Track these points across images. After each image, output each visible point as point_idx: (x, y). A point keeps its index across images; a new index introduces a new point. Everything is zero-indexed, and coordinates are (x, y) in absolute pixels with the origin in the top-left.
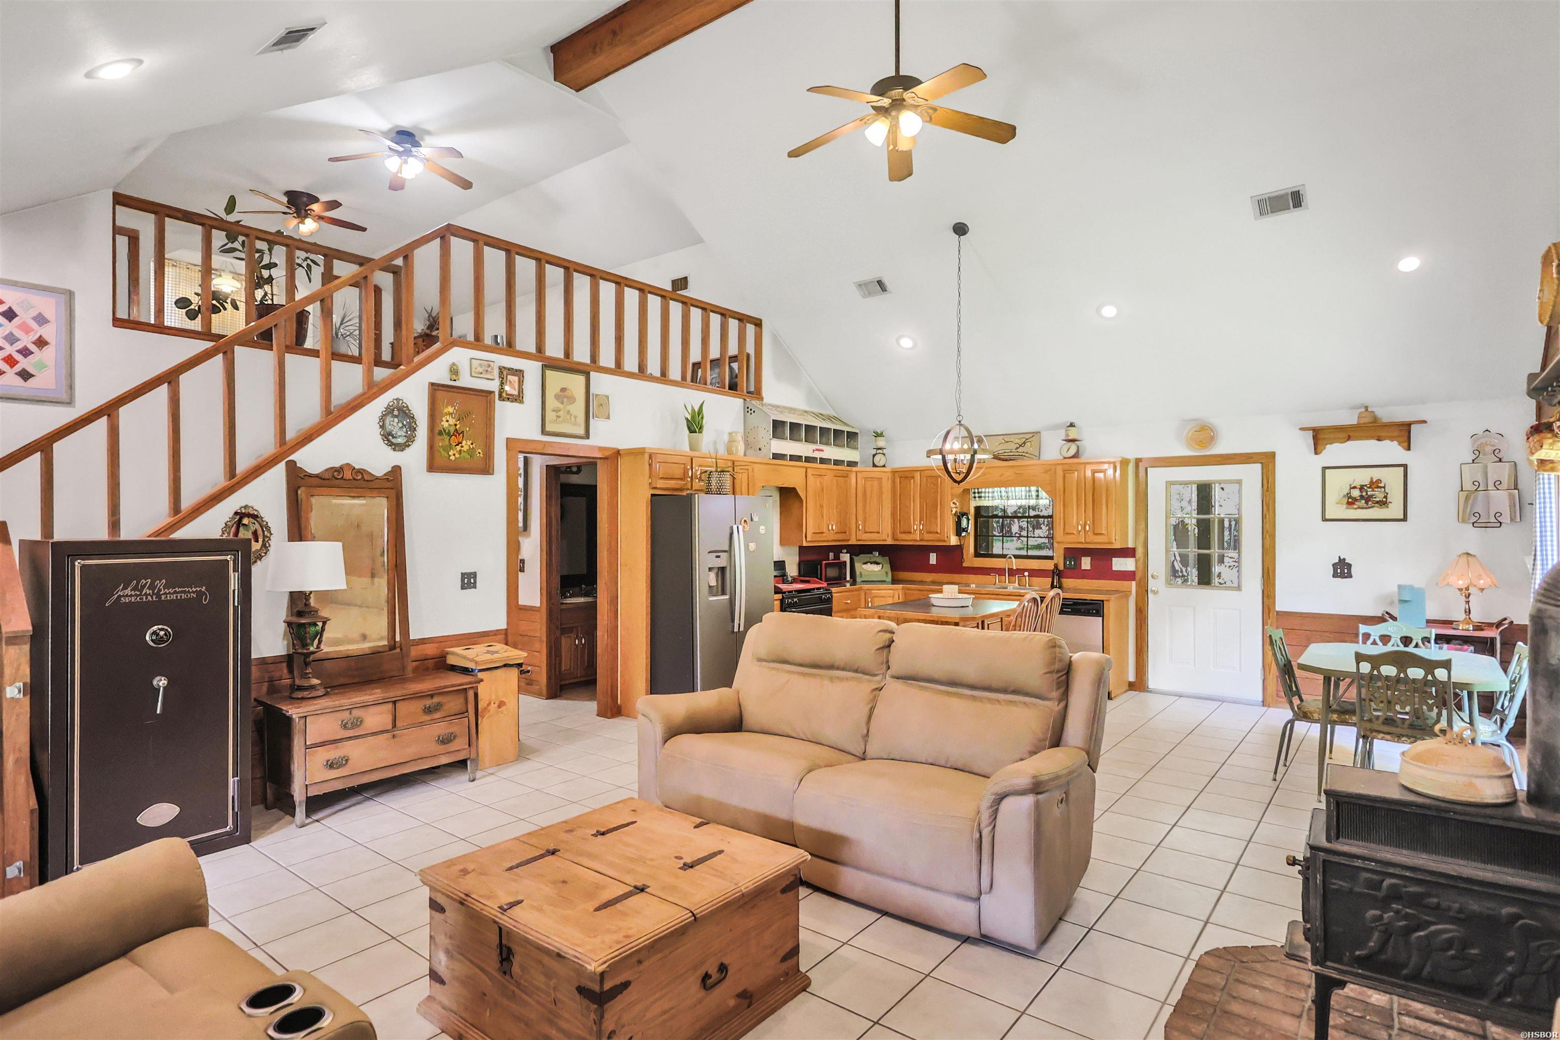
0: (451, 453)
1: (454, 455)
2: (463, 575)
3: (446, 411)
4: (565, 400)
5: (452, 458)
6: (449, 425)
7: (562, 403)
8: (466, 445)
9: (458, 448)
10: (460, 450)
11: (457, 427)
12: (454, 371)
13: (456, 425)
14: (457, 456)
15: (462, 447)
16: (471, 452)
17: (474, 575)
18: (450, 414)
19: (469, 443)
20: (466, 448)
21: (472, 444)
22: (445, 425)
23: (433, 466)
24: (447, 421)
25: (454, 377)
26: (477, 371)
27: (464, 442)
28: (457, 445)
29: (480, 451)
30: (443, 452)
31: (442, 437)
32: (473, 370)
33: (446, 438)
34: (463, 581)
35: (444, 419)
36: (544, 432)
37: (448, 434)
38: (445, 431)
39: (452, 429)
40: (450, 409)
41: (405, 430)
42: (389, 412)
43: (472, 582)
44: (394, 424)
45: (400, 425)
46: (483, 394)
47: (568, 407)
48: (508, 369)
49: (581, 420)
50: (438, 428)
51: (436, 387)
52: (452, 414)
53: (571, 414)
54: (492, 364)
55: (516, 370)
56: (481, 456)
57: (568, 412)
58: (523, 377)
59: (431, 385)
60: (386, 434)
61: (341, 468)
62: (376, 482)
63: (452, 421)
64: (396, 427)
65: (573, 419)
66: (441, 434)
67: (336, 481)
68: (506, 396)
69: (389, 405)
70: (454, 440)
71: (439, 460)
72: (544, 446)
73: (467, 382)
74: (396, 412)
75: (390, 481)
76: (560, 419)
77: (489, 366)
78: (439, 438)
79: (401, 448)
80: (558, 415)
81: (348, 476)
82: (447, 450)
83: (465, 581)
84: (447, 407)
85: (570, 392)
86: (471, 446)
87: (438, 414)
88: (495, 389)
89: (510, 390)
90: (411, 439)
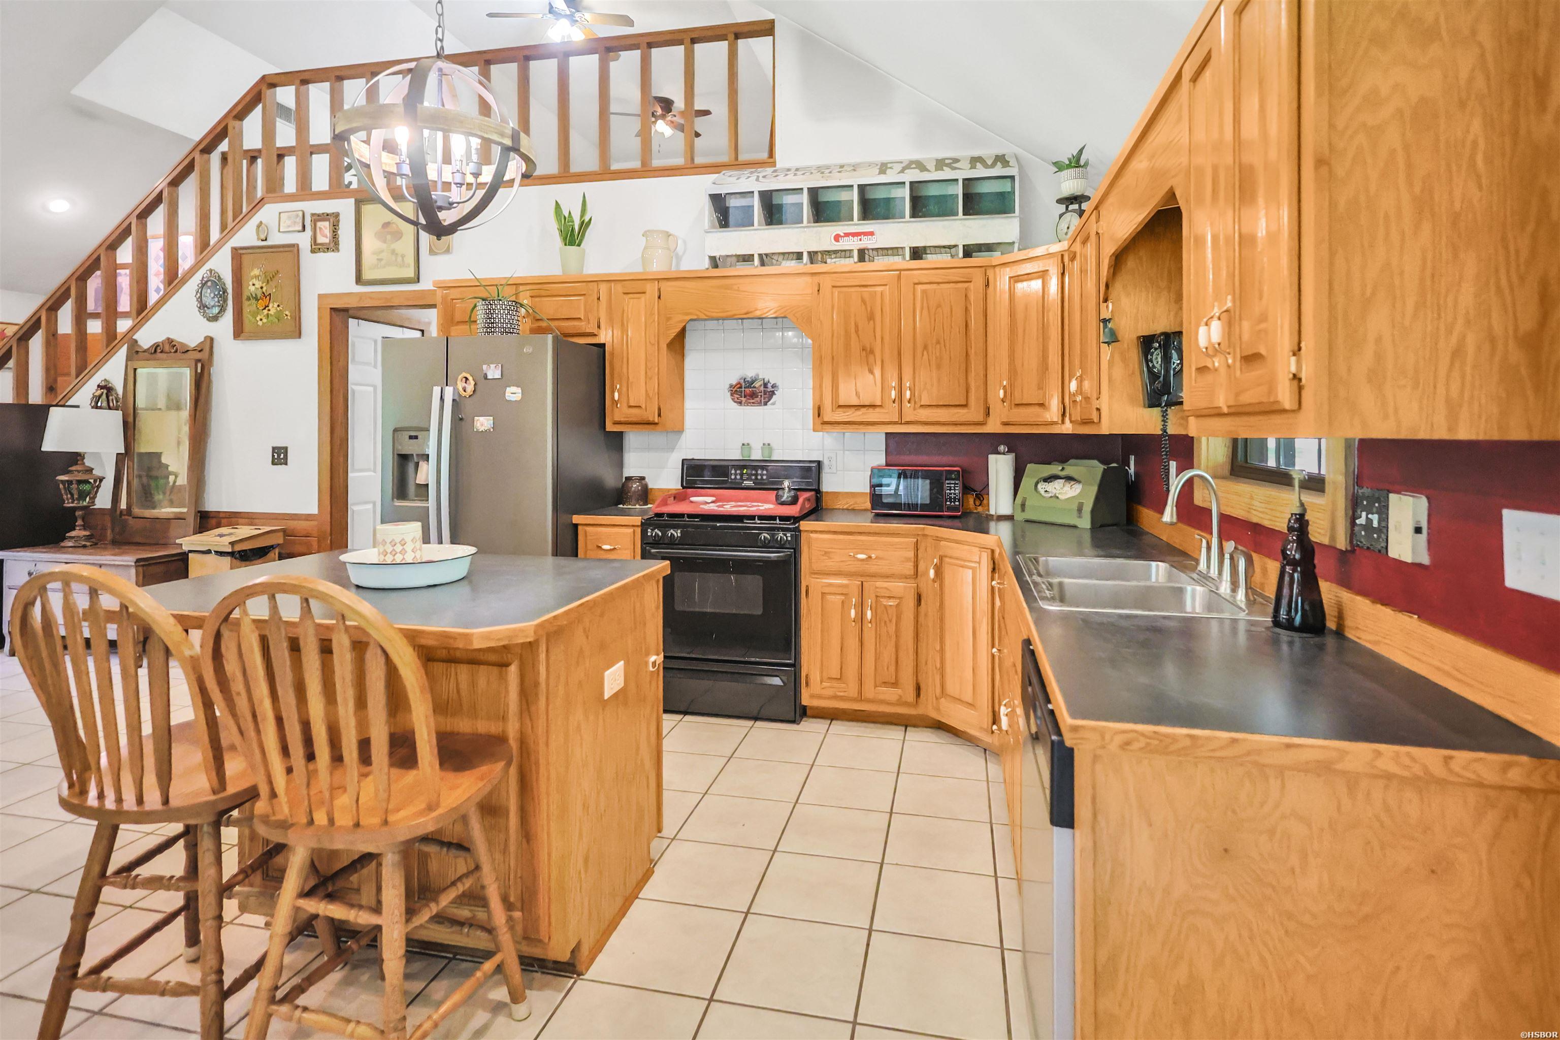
0: (258, 319)
1: (261, 320)
2: (274, 449)
3: (252, 274)
4: (389, 237)
5: (260, 323)
6: (257, 289)
7: (385, 241)
8: (273, 308)
9: (265, 312)
10: (268, 314)
11: (264, 290)
12: (263, 230)
13: (262, 288)
14: (265, 320)
15: (269, 310)
16: (279, 316)
17: (286, 449)
18: (257, 277)
19: (276, 305)
20: (274, 312)
21: (278, 306)
22: (252, 288)
23: (238, 333)
24: (254, 285)
25: (262, 236)
26: (285, 225)
27: (271, 305)
28: (265, 309)
29: (287, 313)
30: (249, 317)
31: (250, 302)
32: (282, 224)
33: (253, 302)
34: (272, 455)
35: (251, 283)
36: (359, 280)
37: (256, 299)
38: (252, 296)
39: (259, 295)
40: (256, 272)
41: (216, 299)
42: (203, 284)
43: (282, 456)
44: (208, 295)
45: (212, 295)
46: (293, 249)
47: (393, 246)
48: (319, 215)
49: (411, 260)
50: (246, 294)
51: (241, 251)
52: (258, 276)
53: (397, 254)
54: (300, 214)
55: (328, 215)
56: (289, 318)
57: (393, 252)
58: (338, 221)
59: (235, 250)
60: (203, 307)
61: (163, 342)
62: (189, 352)
63: (258, 284)
64: (209, 297)
65: (400, 259)
66: (248, 299)
67: (159, 355)
68: (316, 247)
69: (203, 277)
70: (261, 303)
71: (247, 326)
72: (361, 299)
73: (276, 239)
74: (209, 284)
75: (200, 351)
76: (383, 263)
77: (297, 216)
78: (246, 304)
79: (215, 318)
80: (379, 257)
81: (167, 348)
82: (255, 315)
83: (276, 457)
84: (252, 270)
85: (394, 225)
86: (278, 309)
87: (244, 278)
88: (304, 241)
89: (321, 239)
90: (223, 310)
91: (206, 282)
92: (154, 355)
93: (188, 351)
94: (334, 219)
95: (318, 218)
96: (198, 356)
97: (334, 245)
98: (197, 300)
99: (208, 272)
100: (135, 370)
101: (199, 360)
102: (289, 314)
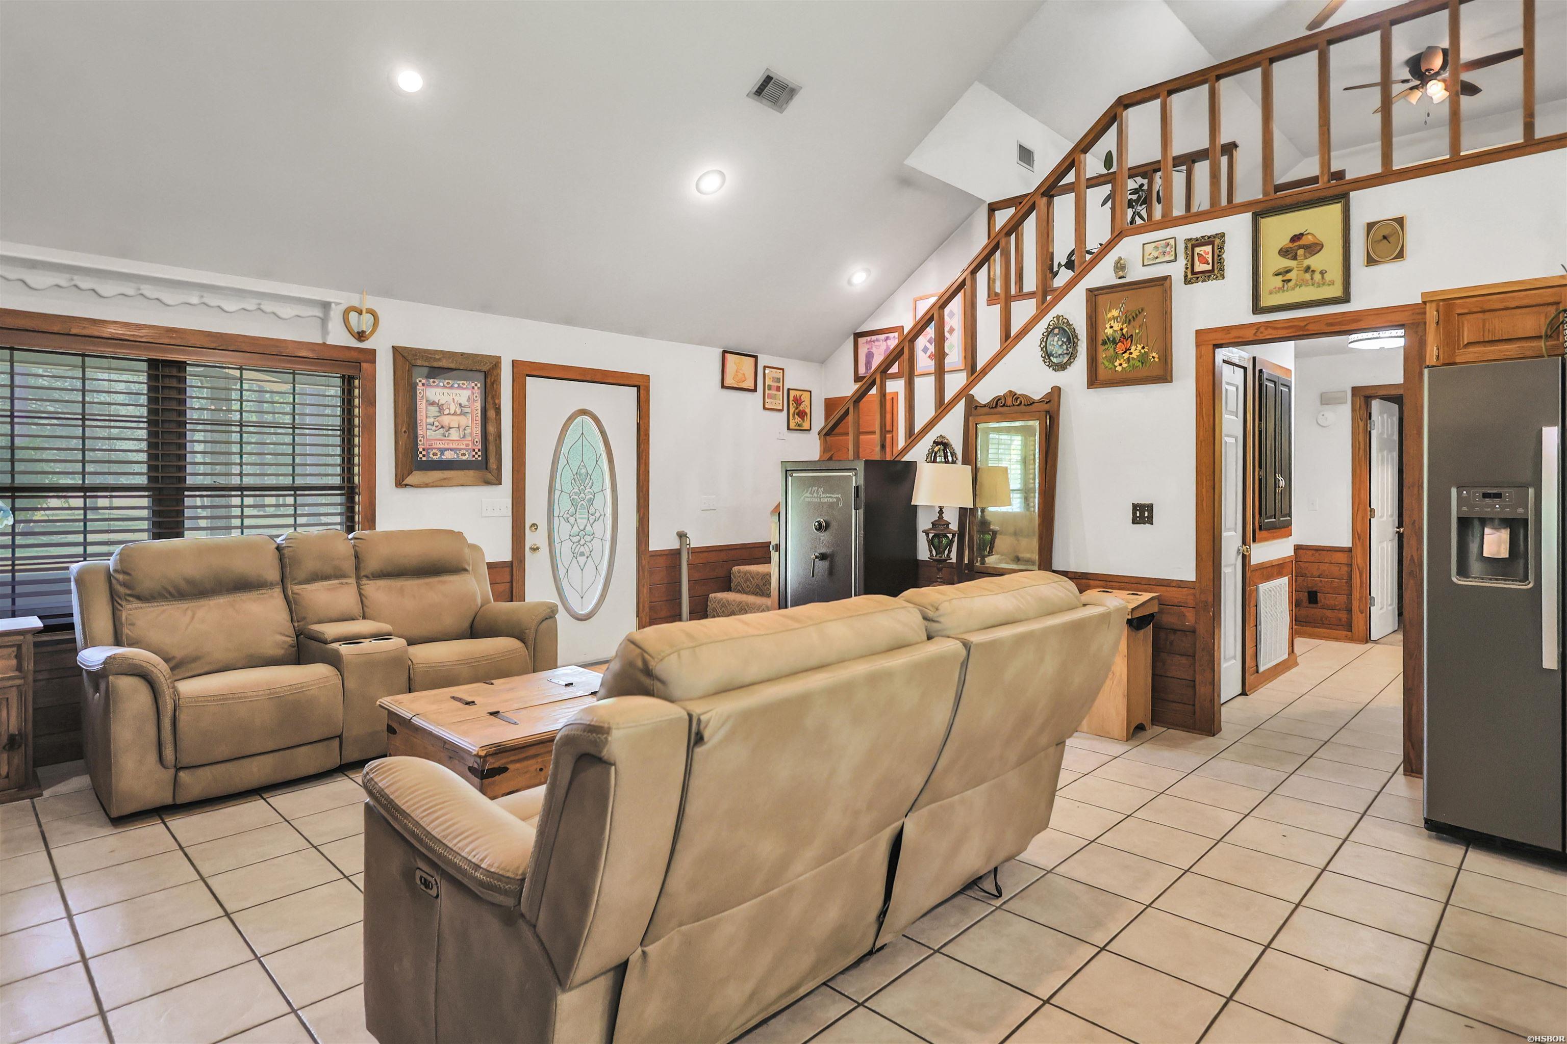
0: (1116, 364)
1: (1121, 365)
2: (1135, 506)
3: (1109, 315)
4: (1301, 252)
5: (1119, 369)
6: (1115, 331)
7: (1295, 258)
8: (1136, 351)
9: (1126, 355)
10: (1129, 358)
11: (1124, 331)
12: (1120, 267)
13: (1122, 329)
14: (1125, 365)
15: (1131, 353)
16: (1143, 359)
17: (1150, 507)
18: (1115, 318)
19: (1139, 347)
20: (1134, 355)
21: (1143, 348)
22: (1109, 331)
23: (1094, 380)
24: (1111, 327)
25: (1121, 274)
26: (1151, 256)
27: (1133, 348)
28: (1125, 352)
29: (1154, 354)
30: (1107, 363)
31: (1106, 347)
32: (1146, 257)
33: (1110, 346)
34: (1134, 514)
35: (1108, 326)
36: (1257, 309)
37: (1114, 342)
38: (1109, 339)
39: (1118, 336)
40: (1115, 313)
41: (1065, 347)
42: (1049, 332)
43: (1146, 514)
44: (1055, 343)
45: (1060, 343)
46: (1163, 282)
47: (1307, 262)
48: (1197, 240)
49: (1335, 273)
50: (1101, 337)
51: (1096, 293)
52: (1117, 318)
53: (1313, 271)
54: (1172, 242)
55: (1209, 237)
56: (1157, 360)
57: (1308, 269)
58: (1224, 242)
59: (1090, 291)
60: (1047, 355)
61: (1004, 396)
62: (1033, 405)
63: (1117, 327)
64: (1056, 345)
65: (1317, 277)
66: (1104, 343)
67: (999, 409)
68: (1192, 276)
69: (1049, 325)
70: (1120, 347)
71: (1102, 373)
72: (1258, 329)
73: (1137, 273)
74: (1056, 331)
75: (1047, 403)
76: (1291, 284)
77: (1168, 244)
78: (1101, 348)
79: (1062, 367)
80: (1285, 278)
81: (1009, 402)
82: (1112, 360)
83: (1138, 515)
84: (1110, 311)
85: (1310, 237)
86: (1143, 351)
87: (1100, 322)
88: (1177, 271)
89: (1199, 267)
90: (1072, 356)
91: (1053, 329)
92: (995, 410)
93: (1033, 403)
94: (1216, 242)
95: (1194, 244)
96: (1047, 407)
97: (1217, 271)
98: (1042, 349)
99: (1055, 319)
100: (976, 424)
101: (1047, 412)
102: (1157, 356)
